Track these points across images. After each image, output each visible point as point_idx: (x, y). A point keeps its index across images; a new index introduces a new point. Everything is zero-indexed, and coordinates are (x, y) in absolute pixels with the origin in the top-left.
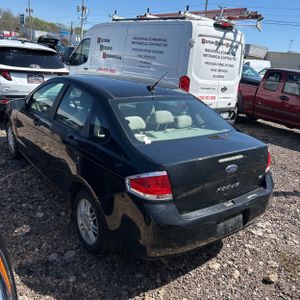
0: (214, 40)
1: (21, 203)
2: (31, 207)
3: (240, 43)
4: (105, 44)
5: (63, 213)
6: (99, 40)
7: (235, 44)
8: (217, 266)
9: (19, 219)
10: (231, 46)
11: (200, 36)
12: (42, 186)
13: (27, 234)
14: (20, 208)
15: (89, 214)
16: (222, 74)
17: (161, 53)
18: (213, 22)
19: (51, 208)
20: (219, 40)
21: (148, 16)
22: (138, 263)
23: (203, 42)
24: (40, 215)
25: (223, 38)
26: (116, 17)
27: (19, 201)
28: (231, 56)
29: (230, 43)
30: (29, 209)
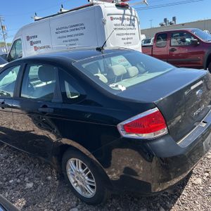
0: (118, 16)
1: (7, 180)
2: (19, 181)
3: (135, 16)
4: (34, 40)
5: (49, 178)
6: (28, 38)
7: (132, 18)
8: (199, 181)
9: (12, 196)
10: (131, 20)
11: (108, 15)
12: (21, 160)
13: (25, 207)
14: (9, 185)
15: (81, 170)
16: (129, 41)
17: (82, 34)
18: (114, 4)
19: (36, 176)
20: (121, 16)
21: (63, 11)
22: (136, 200)
23: (112, 19)
24: (30, 185)
25: (124, 14)
26: (37, 18)
27: (5, 179)
28: (132, 27)
29: (129, 17)
30: (18, 183)
